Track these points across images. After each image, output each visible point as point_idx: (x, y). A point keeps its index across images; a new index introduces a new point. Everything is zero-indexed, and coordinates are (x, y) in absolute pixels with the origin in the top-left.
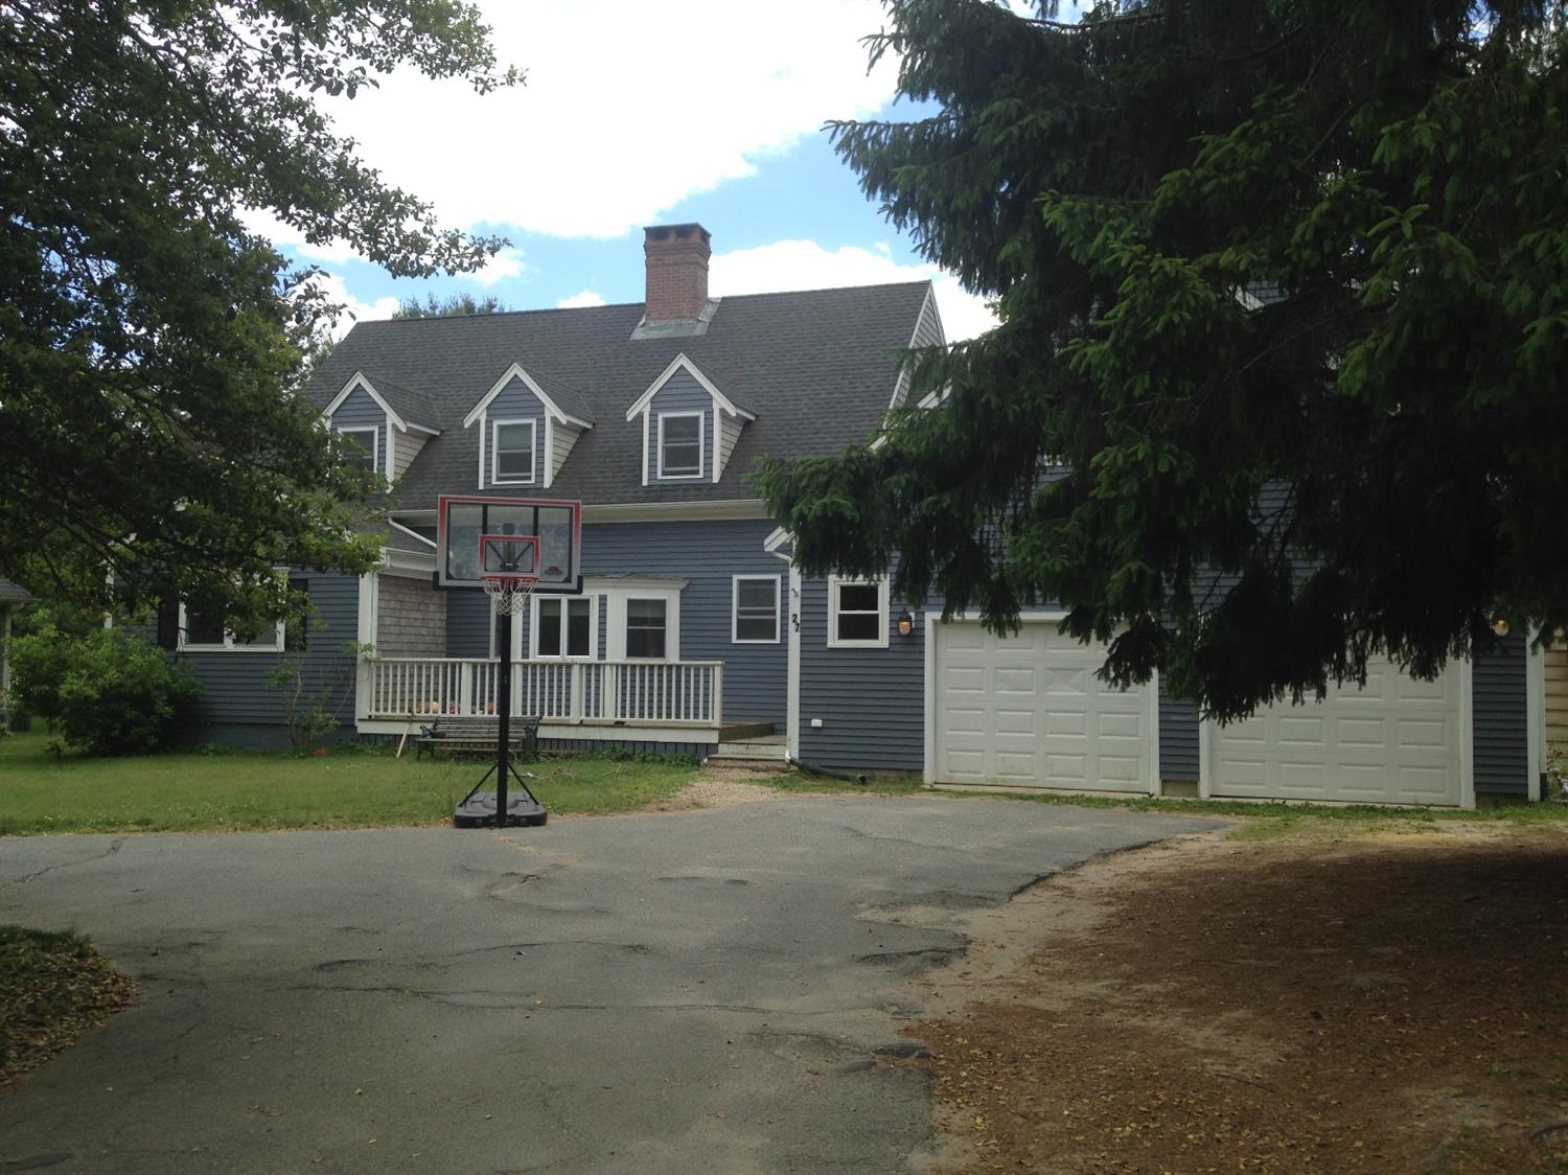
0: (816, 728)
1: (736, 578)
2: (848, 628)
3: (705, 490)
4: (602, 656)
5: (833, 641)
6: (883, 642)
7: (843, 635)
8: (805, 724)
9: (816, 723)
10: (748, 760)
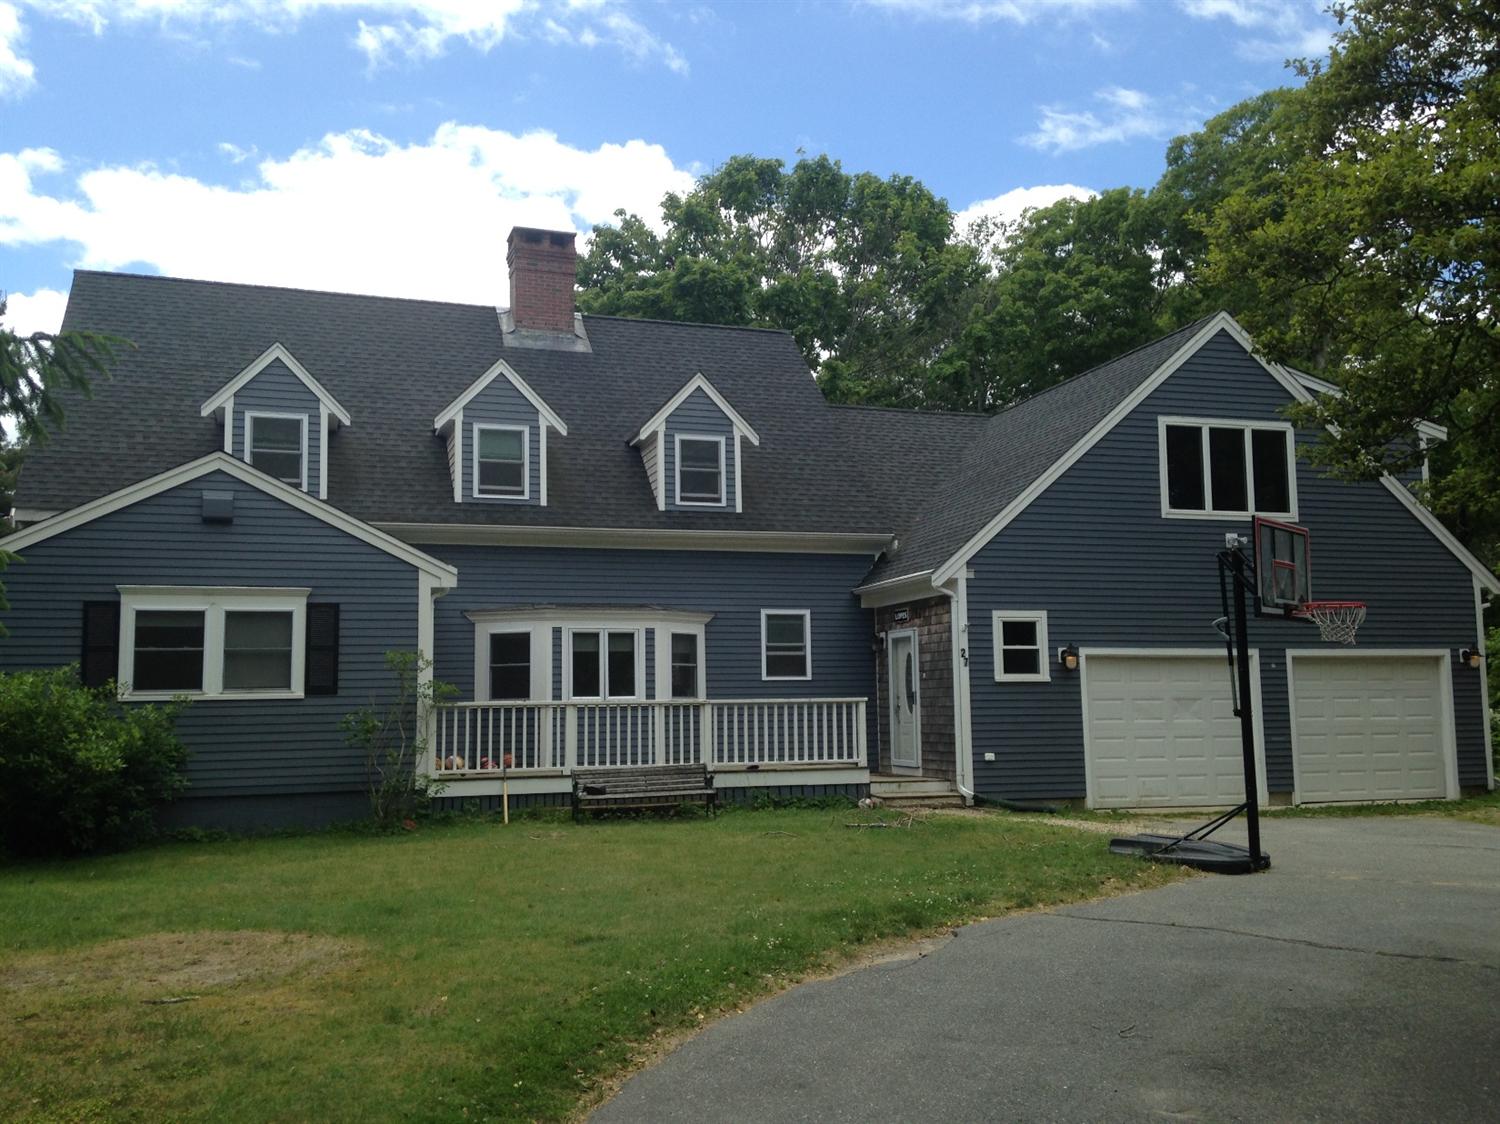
0: (990, 762)
1: (764, 612)
2: (1013, 662)
3: (725, 519)
4: (650, 694)
5: (1000, 676)
6: (1044, 675)
7: (1007, 670)
8: (978, 758)
9: (990, 756)
10: (923, 798)
